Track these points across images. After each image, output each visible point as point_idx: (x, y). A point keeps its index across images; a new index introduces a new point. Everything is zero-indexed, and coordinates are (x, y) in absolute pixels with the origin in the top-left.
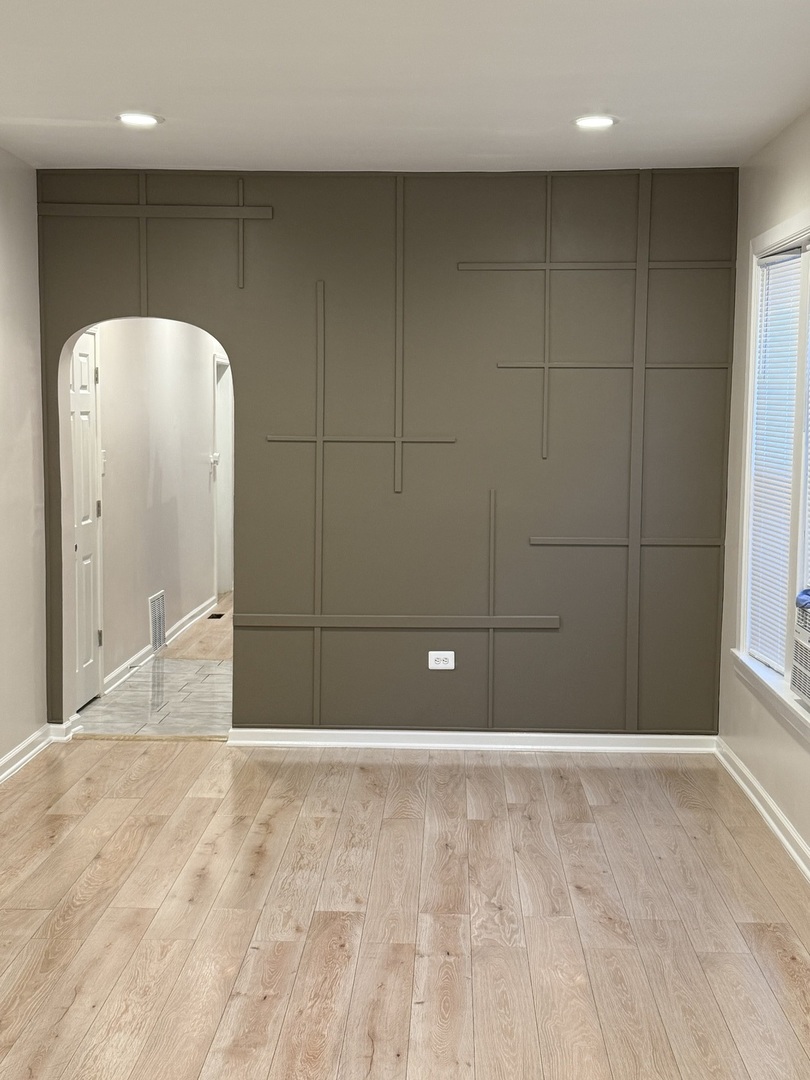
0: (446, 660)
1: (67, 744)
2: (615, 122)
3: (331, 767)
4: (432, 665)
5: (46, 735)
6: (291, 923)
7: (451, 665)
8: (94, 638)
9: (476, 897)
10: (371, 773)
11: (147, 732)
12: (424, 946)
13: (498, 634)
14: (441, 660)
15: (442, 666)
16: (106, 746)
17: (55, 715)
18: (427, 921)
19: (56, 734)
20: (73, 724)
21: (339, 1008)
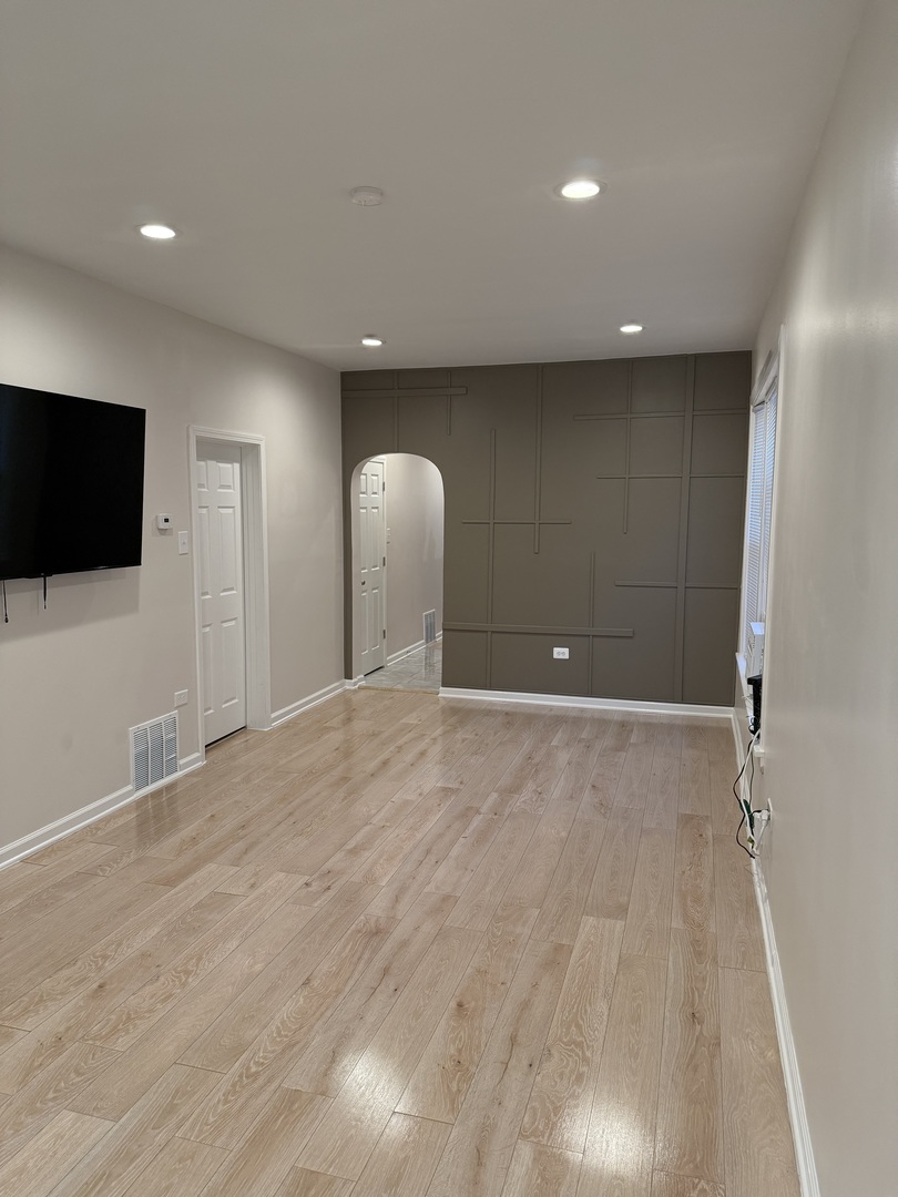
0: (564, 653)
1: (355, 690)
2: (644, 328)
3: (489, 712)
4: (555, 656)
5: (342, 685)
6: (419, 791)
7: (567, 657)
8: (380, 634)
9: (531, 786)
10: (510, 717)
11: (399, 687)
12: (484, 809)
13: (595, 639)
14: (561, 653)
15: (561, 657)
16: (373, 692)
17: (348, 675)
18: (495, 795)
19: (349, 685)
20: (359, 680)
21: (419, 836)
